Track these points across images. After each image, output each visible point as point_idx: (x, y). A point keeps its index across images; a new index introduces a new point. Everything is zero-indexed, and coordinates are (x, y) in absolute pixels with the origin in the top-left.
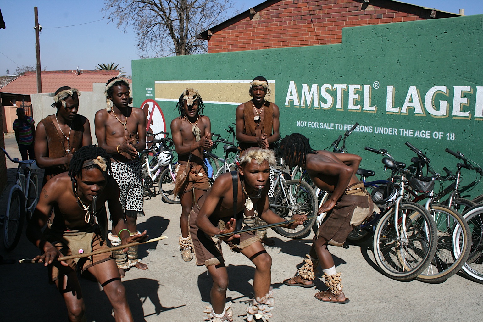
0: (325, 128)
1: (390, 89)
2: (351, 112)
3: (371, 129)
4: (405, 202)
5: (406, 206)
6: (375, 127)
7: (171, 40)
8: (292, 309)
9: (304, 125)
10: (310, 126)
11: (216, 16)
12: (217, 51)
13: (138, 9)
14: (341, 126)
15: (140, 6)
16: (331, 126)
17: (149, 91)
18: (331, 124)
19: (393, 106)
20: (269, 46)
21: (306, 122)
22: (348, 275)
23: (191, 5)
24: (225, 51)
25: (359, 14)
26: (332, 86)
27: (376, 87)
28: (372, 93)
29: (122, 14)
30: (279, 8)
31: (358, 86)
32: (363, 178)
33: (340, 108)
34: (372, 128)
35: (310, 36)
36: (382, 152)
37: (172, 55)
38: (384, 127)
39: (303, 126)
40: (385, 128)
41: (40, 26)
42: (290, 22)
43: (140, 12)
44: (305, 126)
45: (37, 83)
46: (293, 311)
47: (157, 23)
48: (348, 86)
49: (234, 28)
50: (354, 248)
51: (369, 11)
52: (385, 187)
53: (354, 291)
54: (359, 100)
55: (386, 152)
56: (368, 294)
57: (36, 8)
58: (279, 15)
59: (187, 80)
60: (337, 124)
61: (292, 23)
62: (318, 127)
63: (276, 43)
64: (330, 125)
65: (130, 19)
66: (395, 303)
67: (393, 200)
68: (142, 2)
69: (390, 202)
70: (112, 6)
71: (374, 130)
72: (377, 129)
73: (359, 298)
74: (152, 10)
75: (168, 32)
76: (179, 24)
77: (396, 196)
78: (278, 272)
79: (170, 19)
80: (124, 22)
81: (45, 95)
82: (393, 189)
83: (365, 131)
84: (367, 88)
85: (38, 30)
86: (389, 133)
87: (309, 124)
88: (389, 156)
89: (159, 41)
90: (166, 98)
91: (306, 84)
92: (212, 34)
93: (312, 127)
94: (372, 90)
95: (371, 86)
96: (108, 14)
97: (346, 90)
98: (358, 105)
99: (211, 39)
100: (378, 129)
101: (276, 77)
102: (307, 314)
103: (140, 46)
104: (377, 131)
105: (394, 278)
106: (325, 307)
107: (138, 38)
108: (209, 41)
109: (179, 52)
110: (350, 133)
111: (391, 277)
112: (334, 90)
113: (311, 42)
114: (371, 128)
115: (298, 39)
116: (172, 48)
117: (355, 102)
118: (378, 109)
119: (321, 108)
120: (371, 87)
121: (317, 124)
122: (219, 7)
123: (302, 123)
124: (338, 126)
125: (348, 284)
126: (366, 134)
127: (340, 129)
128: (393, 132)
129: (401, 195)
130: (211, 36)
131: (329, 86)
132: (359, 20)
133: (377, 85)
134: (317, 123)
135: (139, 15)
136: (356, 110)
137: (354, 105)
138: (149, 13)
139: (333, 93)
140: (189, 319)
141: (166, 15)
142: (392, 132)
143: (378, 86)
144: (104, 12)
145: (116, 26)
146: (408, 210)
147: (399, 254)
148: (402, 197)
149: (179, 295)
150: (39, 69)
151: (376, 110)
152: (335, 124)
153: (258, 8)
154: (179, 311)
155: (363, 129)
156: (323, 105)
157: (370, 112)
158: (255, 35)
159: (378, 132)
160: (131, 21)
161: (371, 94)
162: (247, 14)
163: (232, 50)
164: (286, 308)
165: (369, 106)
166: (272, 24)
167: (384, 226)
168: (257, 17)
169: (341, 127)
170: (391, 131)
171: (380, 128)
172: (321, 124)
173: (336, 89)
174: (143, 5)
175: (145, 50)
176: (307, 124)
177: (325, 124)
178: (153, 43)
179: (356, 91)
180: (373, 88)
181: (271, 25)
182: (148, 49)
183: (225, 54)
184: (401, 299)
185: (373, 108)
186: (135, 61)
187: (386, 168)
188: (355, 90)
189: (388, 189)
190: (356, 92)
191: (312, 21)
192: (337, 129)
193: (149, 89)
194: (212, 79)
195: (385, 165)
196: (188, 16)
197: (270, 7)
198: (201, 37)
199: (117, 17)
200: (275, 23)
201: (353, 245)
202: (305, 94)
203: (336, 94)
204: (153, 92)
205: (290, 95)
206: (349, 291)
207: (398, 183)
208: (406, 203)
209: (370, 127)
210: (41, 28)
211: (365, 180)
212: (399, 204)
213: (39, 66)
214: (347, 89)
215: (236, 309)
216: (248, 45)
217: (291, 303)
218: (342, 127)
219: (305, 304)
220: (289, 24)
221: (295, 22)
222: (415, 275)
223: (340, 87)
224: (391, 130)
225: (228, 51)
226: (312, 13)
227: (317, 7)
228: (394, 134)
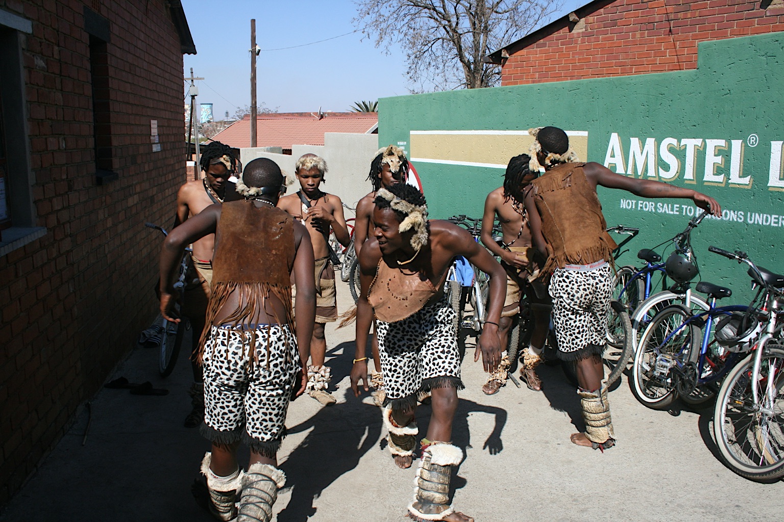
0: (665, 212)
1: (776, 146)
2: (708, 186)
3: (741, 217)
4: (774, 345)
5: (774, 352)
6: (749, 213)
7: (460, 64)
8: (551, 505)
9: (632, 206)
10: (641, 208)
11: (533, 24)
12: (516, 83)
13: (409, 17)
14: (690, 209)
15: (412, 12)
16: (675, 209)
17: (402, 146)
18: (675, 206)
19: (782, 177)
20: (601, 75)
21: (634, 202)
22: (664, 461)
23: (493, 9)
24: (528, 82)
25: (757, 16)
26: (679, 141)
27: (753, 144)
28: (744, 154)
29: (384, 25)
30: (617, 10)
31: (722, 143)
32: (710, 299)
33: (690, 180)
34: (743, 214)
35: (668, 56)
36: (737, 257)
37: (459, 88)
38: (763, 213)
39: (630, 207)
40: (765, 215)
41: (258, 48)
42: (635, 34)
43: (412, 22)
44: (634, 207)
45: (251, 132)
46: (552, 510)
47: (439, 39)
48: (704, 141)
49: (544, 45)
50: (690, 416)
51: (774, 10)
52: (741, 316)
53: (664, 489)
54: (723, 167)
55: (745, 256)
56: (688, 496)
57: (253, 21)
58: (616, 23)
59: (456, 129)
60: (684, 207)
61: (638, 35)
62: (654, 211)
63: (611, 69)
64: (672, 206)
65: (396, 32)
66: (732, 518)
67: (750, 339)
68: (415, 5)
69: (745, 343)
70: (368, 14)
71: (747, 218)
72: (751, 216)
73: (670, 502)
74: (430, 17)
75: (455, 51)
76: (472, 39)
77: (757, 333)
78: (548, 445)
79: (457, 32)
80: (387, 39)
81: (261, 149)
82: (752, 322)
83: (731, 220)
84: (737, 145)
85: (255, 54)
86: (772, 224)
87: (640, 205)
88: (750, 264)
89: (441, 66)
90: (425, 157)
91: (637, 139)
92: (508, 56)
93: (644, 209)
94: (745, 149)
95: (745, 142)
96: (362, 26)
97: (701, 149)
98: (721, 174)
99: (507, 63)
100: (753, 216)
101: (590, 127)
102: (573, 517)
103: (410, 75)
104: (751, 220)
105: (743, 474)
106: (607, 509)
107: (409, 61)
108: (503, 67)
109: (471, 84)
110: (698, 222)
111: (737, 472)
112: (682, 148)
113: (669, 66)
114: (741, 214)
115: (648, 61)
116: (460, 78)
117: (715, 170)
118: (755, 181)
119: (660, 177)
120: (743, 145)
121: (652, 205)
122: (539, 10)
123: (629, 203)
124: (686, 209)
125: (658, 475)
126: (732, 224)
127: (689, 214)
128: (780, 223)
129: (768, 333)
130: (507, 58)
131: (674, 141)
132: (756, 26)
133: (753, 140)
134: (653, 203)
135: (410, 26)
136: (717, 182)
137: (714, 175)
138: (424, 21)
139: (680, 154)
140: (385, 503)
141: (450, 26)
142: (777, 223)
143: (756, 141)
144: (356, 23)
145: (375, 44)
146: (778, 359)
147: (758, 433)
148: (770, 336)
149: (382, 464)
150: (254, 112)
151: (751, 183)
152: (681, 206)
153: (582, 12)
154: (374, 489)
155: (728, 216)
156: (664, 174)
157: (741, 186)
158: (577, 57)
159: (752, 222)
160: (397, 36)
161: (742, 155)
162: (565, 22)
163: (539, 81)
164: (542, 504)
165: (740, 177)
166: (606, 38)
167: (736, 383)
168: (580, 28)
169: (690, 212)
170: (776, 220)
171: (757, 214)
172: (658, 206)
173: (684, 147)
174: (417, 11)
175: (419, 81)
176: (637, 204)
177: (665, 205)
178: (432, 69)
179: (719, 150)
180: (746, 146)
181: (604, 39)
182: (423, 79)
183: (513, 88)
184: (745, 513)
185: (746, 180)
186: (382, 99)
187: (755, 285)
188: (717, 148)
189: (745, 321)
190: (719, 152)
191: (670, 31)
192: (684, 214)
193: (402, 143)
194: (493, 129)
195: (753, 279)
196: (486, 27)
197: (602, 10)
198: (491, 61)
199: (375, 31)
200: (609, 35)
201: (688, 411)
202: (634, 155)
203: (685, 156)
204: (407, 147)
205: (611, 157)
206: (657, 488)
207: (764, 312)
208: (775, 348)
209: (740, 212)
210: (259, 51)
211: (715, 304)
212: (764, 348)
213: (254, 107)
214: (702, 147)
215: (462, 495)
216: (564, 74)
217: (552, 497)
218: (693, 211)
219: (575, 500)
220: (634, 36)
221: (644, 33)
222: (779, 474)
223: (691, 144)
224: (775, 218)
225: (533, 82)
226: (672, 16)
227: (681, 8)
228: (780, 225)
